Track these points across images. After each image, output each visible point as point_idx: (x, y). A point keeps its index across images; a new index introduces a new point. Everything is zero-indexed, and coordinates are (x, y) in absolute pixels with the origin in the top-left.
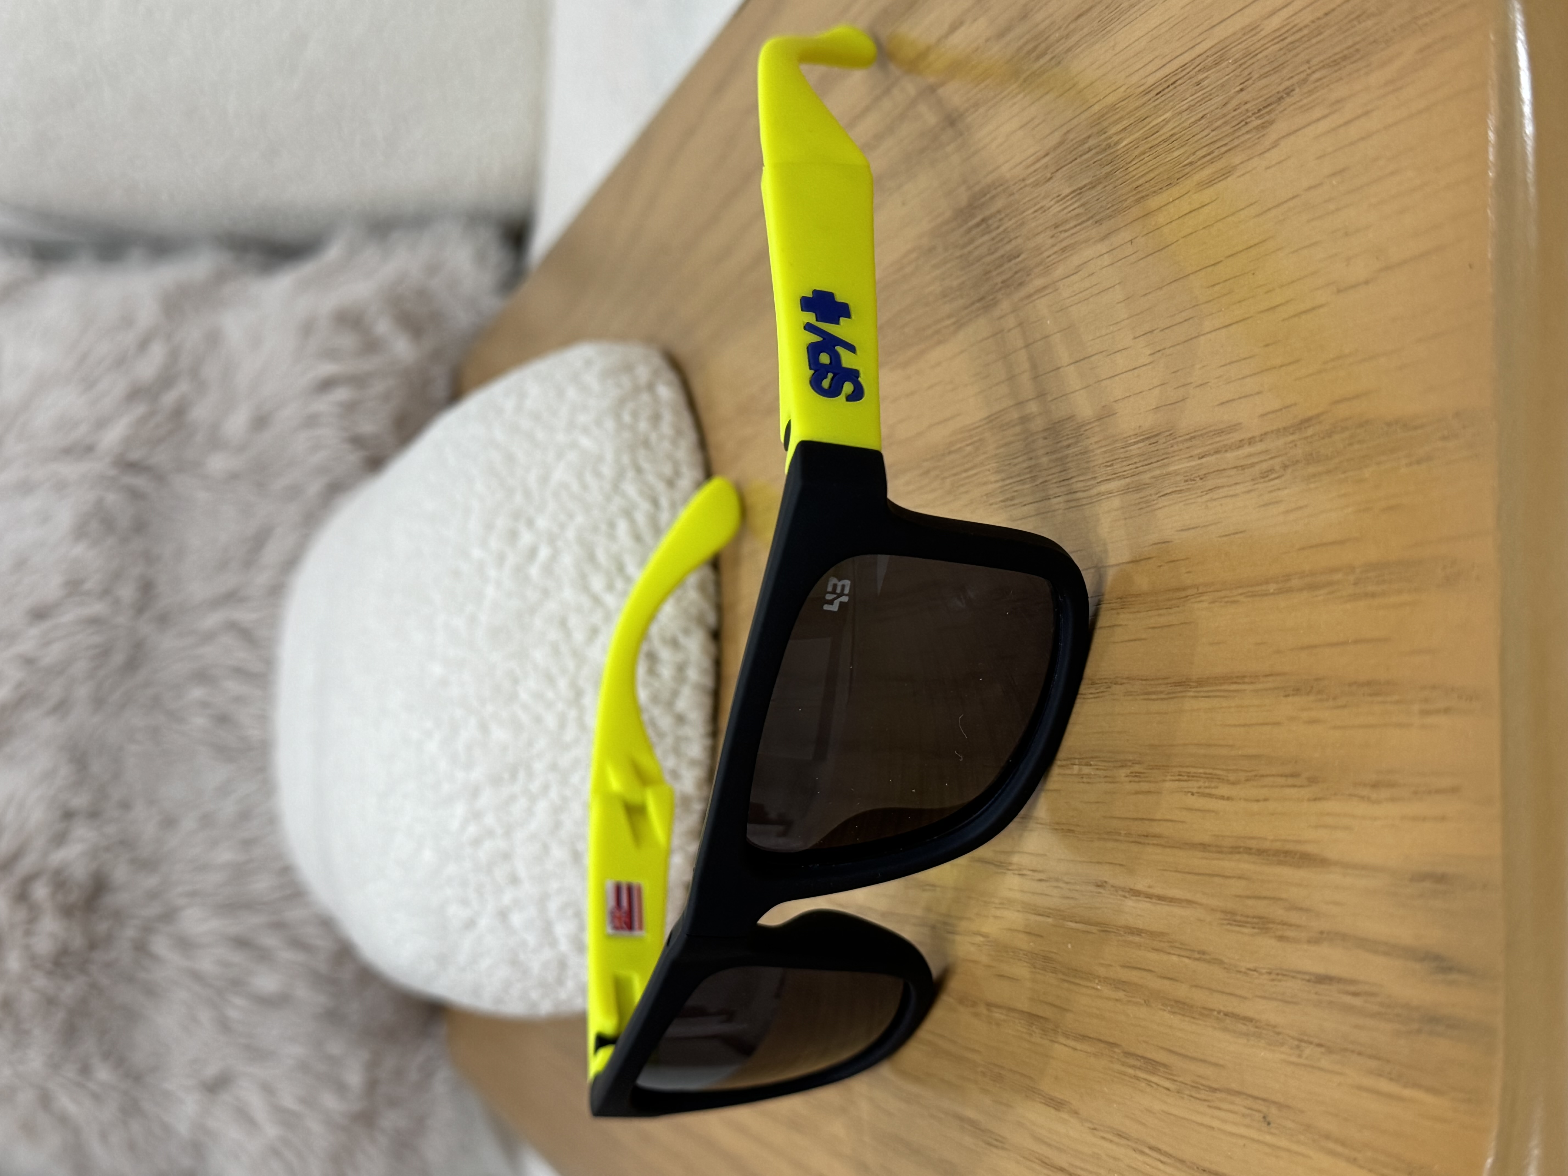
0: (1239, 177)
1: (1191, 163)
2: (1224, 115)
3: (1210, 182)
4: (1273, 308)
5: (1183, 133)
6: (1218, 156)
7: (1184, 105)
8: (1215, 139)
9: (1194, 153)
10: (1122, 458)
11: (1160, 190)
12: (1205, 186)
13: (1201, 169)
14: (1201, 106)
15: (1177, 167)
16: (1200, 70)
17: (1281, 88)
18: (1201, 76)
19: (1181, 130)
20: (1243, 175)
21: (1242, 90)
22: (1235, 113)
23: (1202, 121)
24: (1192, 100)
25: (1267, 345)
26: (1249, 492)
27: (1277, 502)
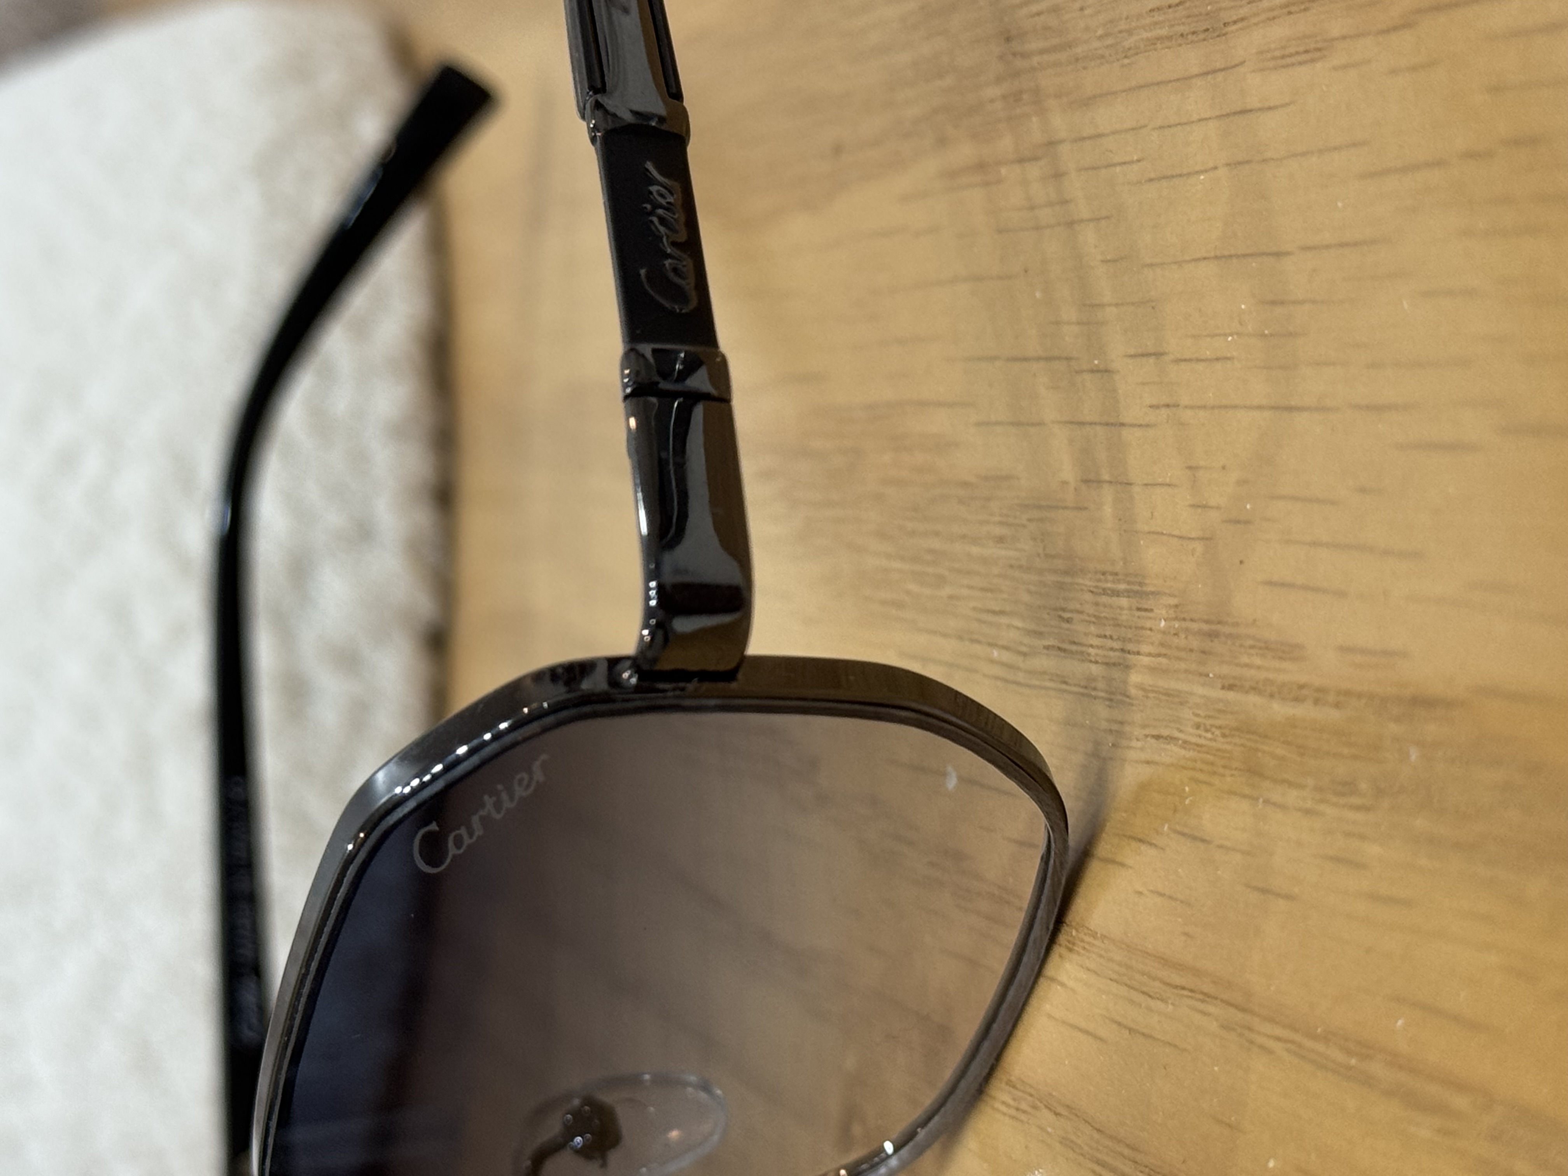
0: (1335, 68)
3: (1283, 57)
4: (1378, 409)
10: (1089, 615)
11: (1194, 38)
12: (1272, 64)
20: (1345, 67)
25: (1363, 490)
26: (1308, 812)
27: (1358, 865)
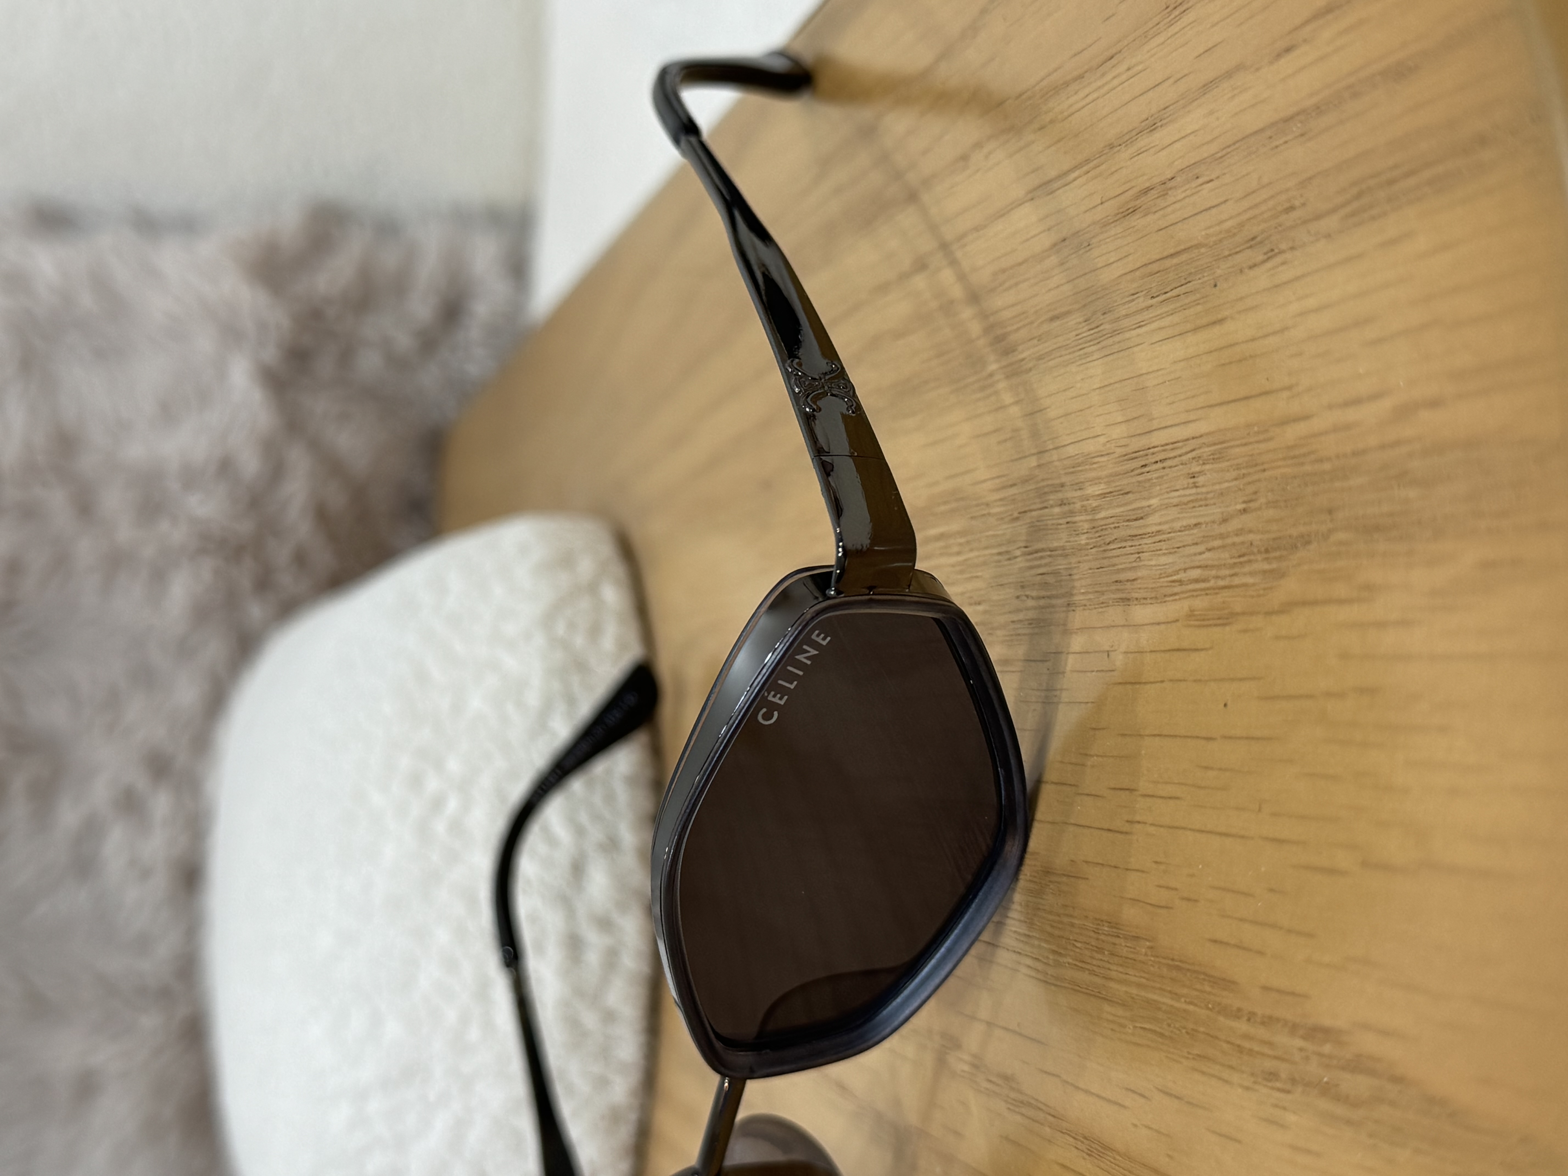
1: (1180, 582)
2: (1222, 536)
3: (1204, 620)
5: (1172, 535)
6: (1214, 589)
7: (1175, 497)
8: (1210, 563)
9: (1185, 570)
10: (1092, 946)
11: (1145, 601)
12: (1197, 623)
13: (1193, 596)
14: (1194, 509)
15: (1166, 579)
16: (1193, 458)
17: (1294, 532)
18: (1195, 468)
19: (1170, 531)
20: (1245, 631)
21: (1245, 510)
22: (1237, 540)
23: (1195, 531)
24: (1185, 496)
25: (1271, 890)
26: (1247, 1088)
27: (1283, 1126)
